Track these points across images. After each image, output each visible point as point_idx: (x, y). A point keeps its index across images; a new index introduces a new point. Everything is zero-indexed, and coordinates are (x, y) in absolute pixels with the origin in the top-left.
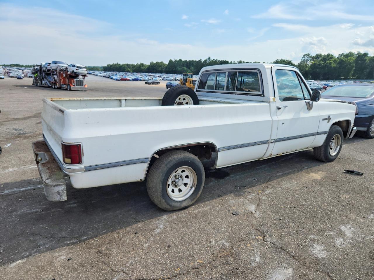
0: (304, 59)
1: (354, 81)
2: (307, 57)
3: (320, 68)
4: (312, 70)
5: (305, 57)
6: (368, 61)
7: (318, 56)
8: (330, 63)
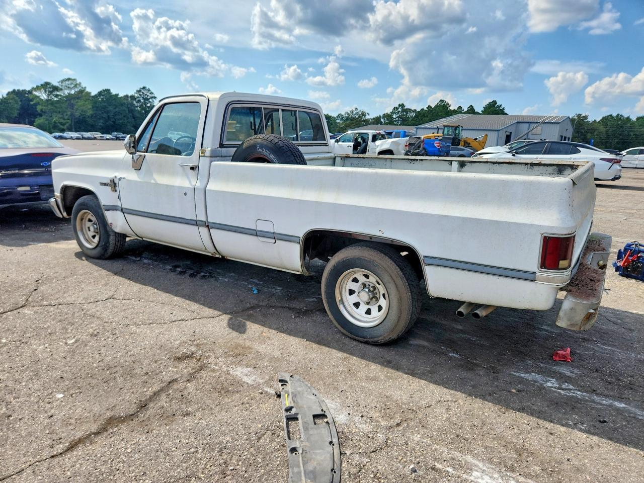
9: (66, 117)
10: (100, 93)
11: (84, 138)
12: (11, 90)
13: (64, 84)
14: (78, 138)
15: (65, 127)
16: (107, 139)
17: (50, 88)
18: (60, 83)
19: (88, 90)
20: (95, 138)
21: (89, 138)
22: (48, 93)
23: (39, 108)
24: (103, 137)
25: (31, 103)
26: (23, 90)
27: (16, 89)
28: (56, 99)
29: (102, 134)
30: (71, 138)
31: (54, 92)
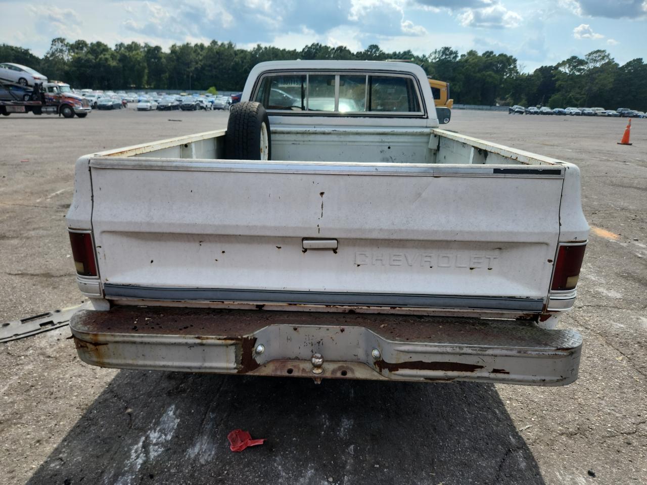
0: (54, 47)
1: (158, 93)
2: (61, 44)
3: (91, 67)
4: (78, 70)
5: (57, 43)
6: (163, 60)
7: (80, 45)
8: (106, 59)
9: (583, 92)
10: (629, 64)
11: (583, 114)
12: (539, 67)
13: (590, 57)
14: (577, 114)
15: (578, 103)
16: (609, 116)
17: (575, 62)
18: (587, 57)
19: (616, 61)
20: (595, 115)
21: (589, 114)
22: (571, 67)
23: (558, 83)
24: (605, 113)
25: (553, 79)
26: (550, 67)
27: (544, 66)
28: (577, 73)
29: (606, 109)
30: (571, 114)
31: (578, 66)
